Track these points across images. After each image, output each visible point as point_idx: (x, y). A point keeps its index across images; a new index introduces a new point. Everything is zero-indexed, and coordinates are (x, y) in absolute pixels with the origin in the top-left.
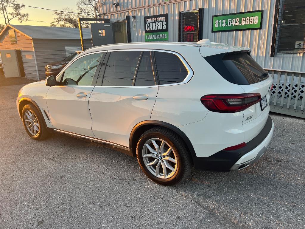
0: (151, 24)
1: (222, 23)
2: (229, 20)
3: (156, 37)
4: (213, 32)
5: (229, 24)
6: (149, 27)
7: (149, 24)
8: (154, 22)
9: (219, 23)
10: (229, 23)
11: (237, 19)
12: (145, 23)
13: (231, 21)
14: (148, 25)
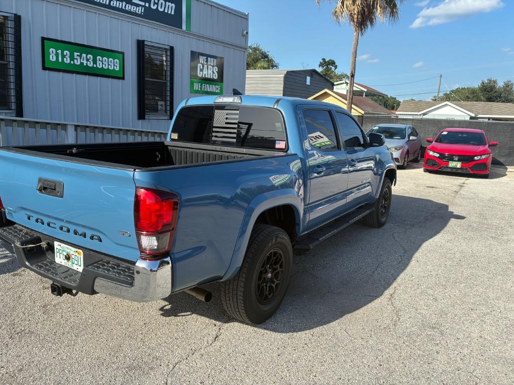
2: (76, 54)
9: (57, 55)
10: (77, 59)
13: (80, 56)
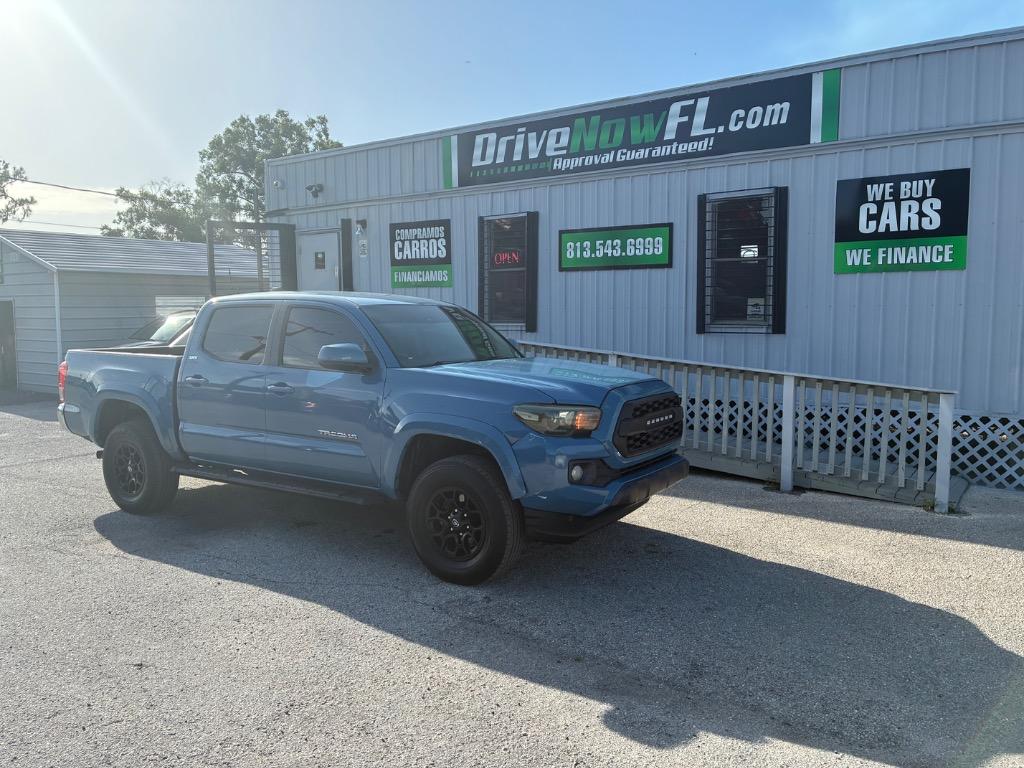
0: (407, 243)
1: (583, 249)
2: (598, 243)
3: (421, 276)
4: (561, 269)
5: (598, 252)
6: (401, 250)
7: (403, 242)
8: (416, 239)
9: (575, 249)
10: (599, 250)
11: (615, 241)
12: (393, 240)
13: (604, 245)
14: (401, 246)
